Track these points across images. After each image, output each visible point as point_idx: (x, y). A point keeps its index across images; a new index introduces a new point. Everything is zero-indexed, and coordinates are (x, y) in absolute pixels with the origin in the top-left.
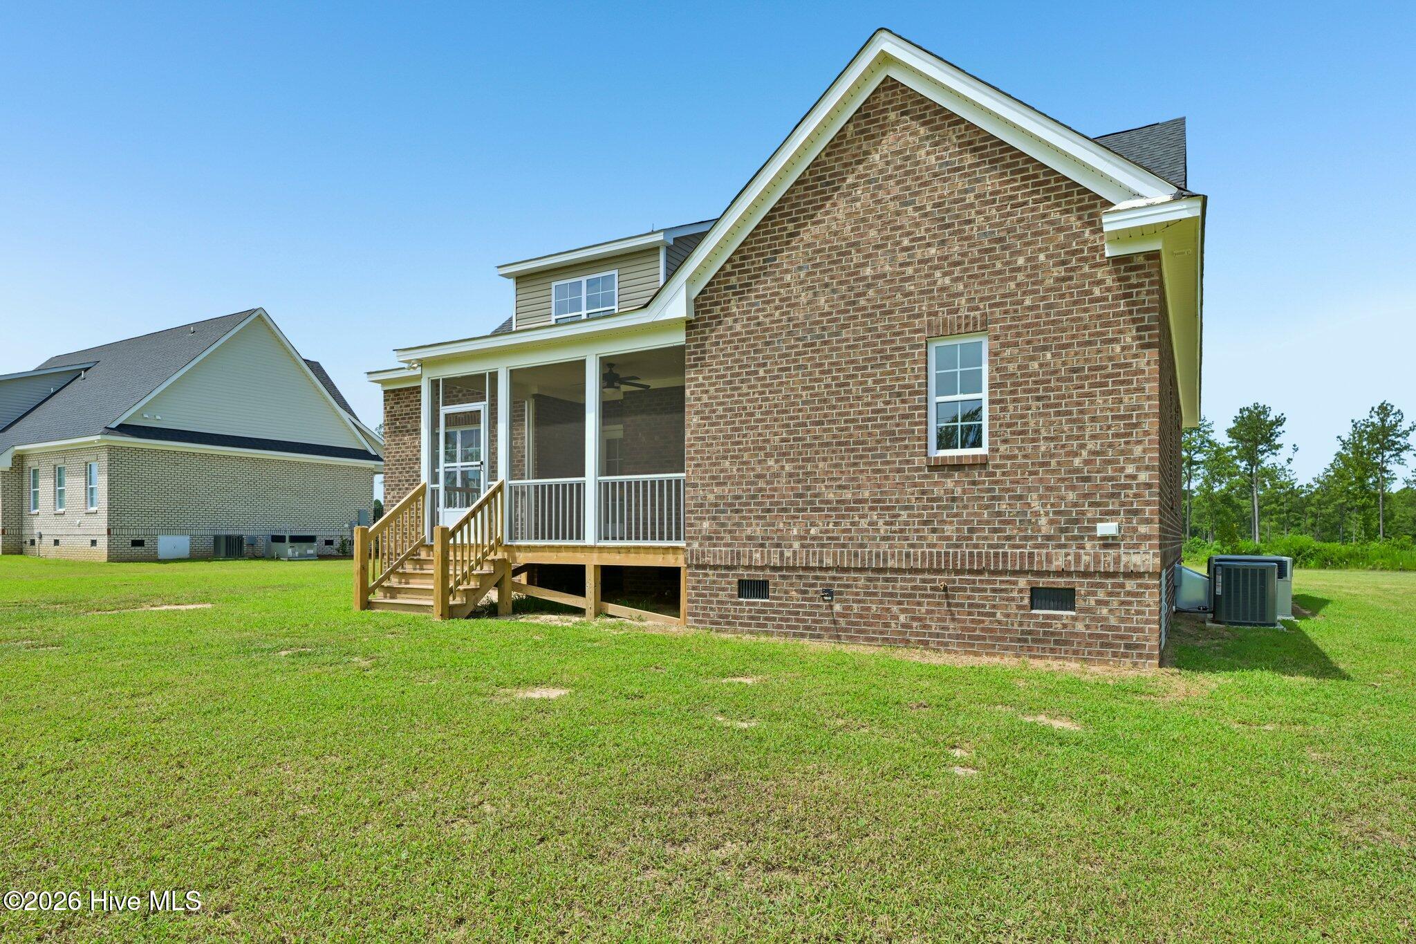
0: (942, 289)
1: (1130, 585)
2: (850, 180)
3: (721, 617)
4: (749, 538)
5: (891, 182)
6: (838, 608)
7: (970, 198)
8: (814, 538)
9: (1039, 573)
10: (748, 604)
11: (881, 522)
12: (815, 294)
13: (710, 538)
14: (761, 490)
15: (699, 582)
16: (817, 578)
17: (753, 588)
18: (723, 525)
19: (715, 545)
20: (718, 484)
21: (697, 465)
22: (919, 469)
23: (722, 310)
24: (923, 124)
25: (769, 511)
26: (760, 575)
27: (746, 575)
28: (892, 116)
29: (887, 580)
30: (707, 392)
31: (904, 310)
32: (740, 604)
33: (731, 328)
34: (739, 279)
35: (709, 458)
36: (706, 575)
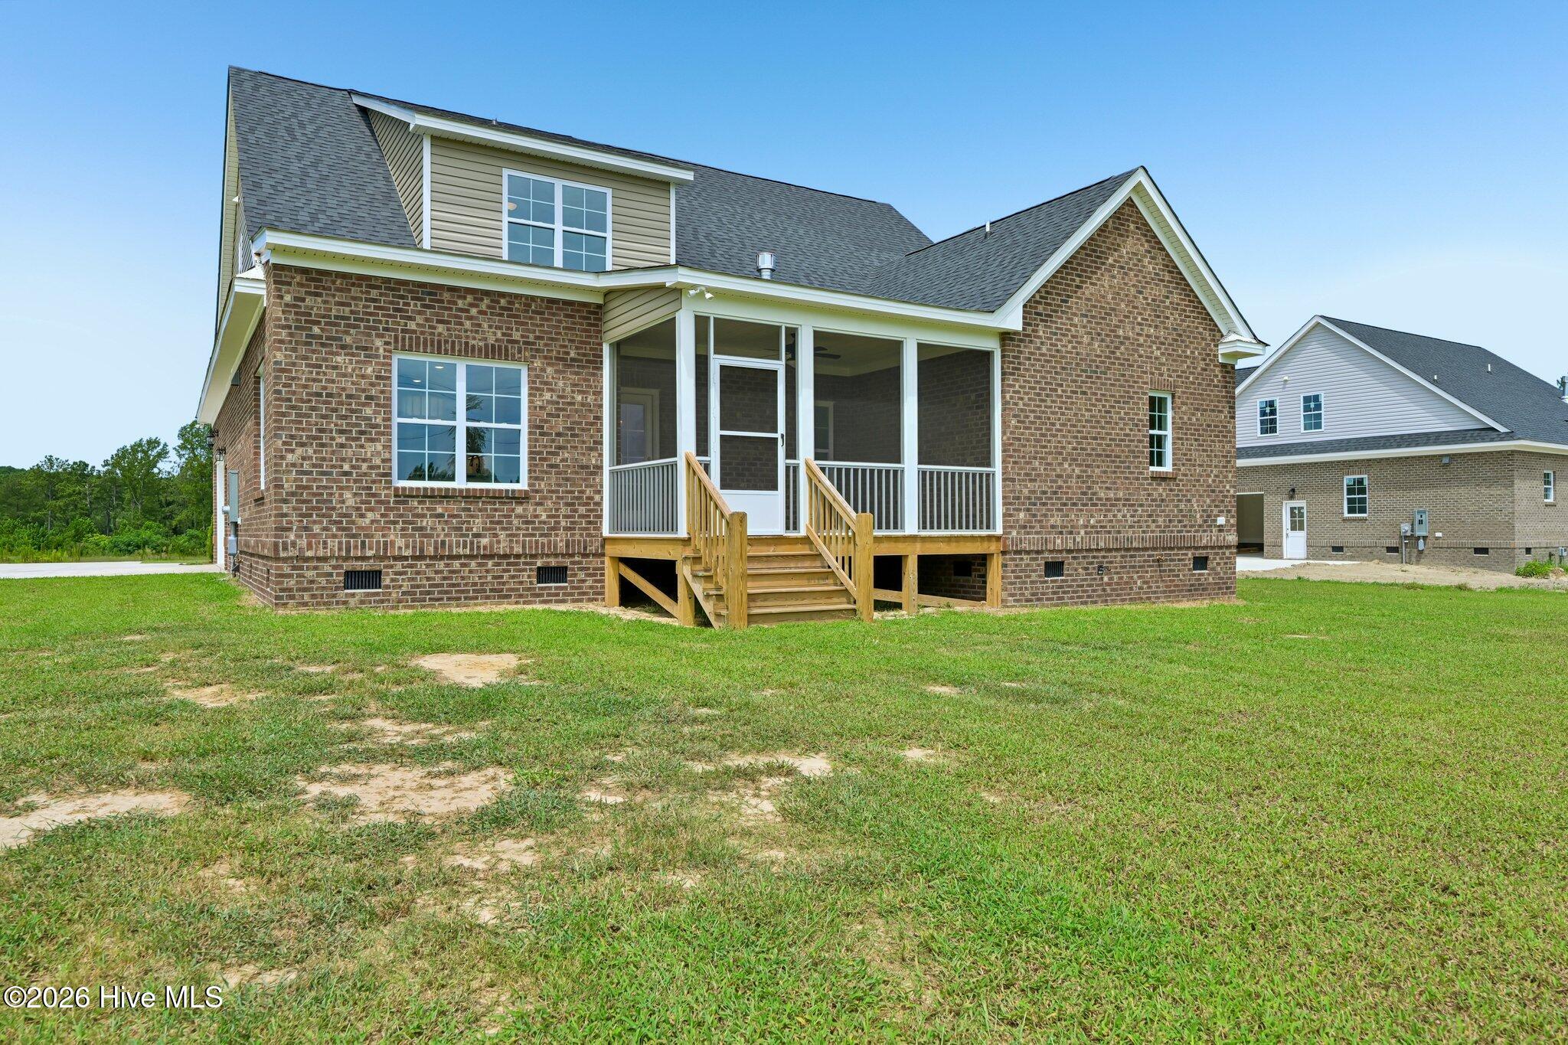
0: (1157, 358)
1: (1227, 553)
2: (1110, 261)
3: (1033, 595)
4: (1053, 527)
5: (1132, 274)
6: (1106, 579)
7: (1168, 302)
8: (1092, 527)
9: (1196, 548)
10: (1052, 581)
11: (1128, 515)
12: (1092, 339)
13: (1025, 527)
14: (1060, 487)
15: (1017, 565)
16: (1094, 557)
17: (1054, 568)
18: (1034, 516)
19: (1028, 533)
20: (1031, 480)
21: (1015, 463)
22: (1146, 479)
23: (1033, 331)
24: (1147, 241)
25: (1065, 505)
26: (1059, 557)
27: (1049, 557)
28: (1132, 226)
29: (1131, 556)
30: (1022, 399)
31: (1139, 367)
32: (1046, 582)
33: (1039, 349)
34: (1044, 309)
35: (1024, 457)
36: (1022, 559)
